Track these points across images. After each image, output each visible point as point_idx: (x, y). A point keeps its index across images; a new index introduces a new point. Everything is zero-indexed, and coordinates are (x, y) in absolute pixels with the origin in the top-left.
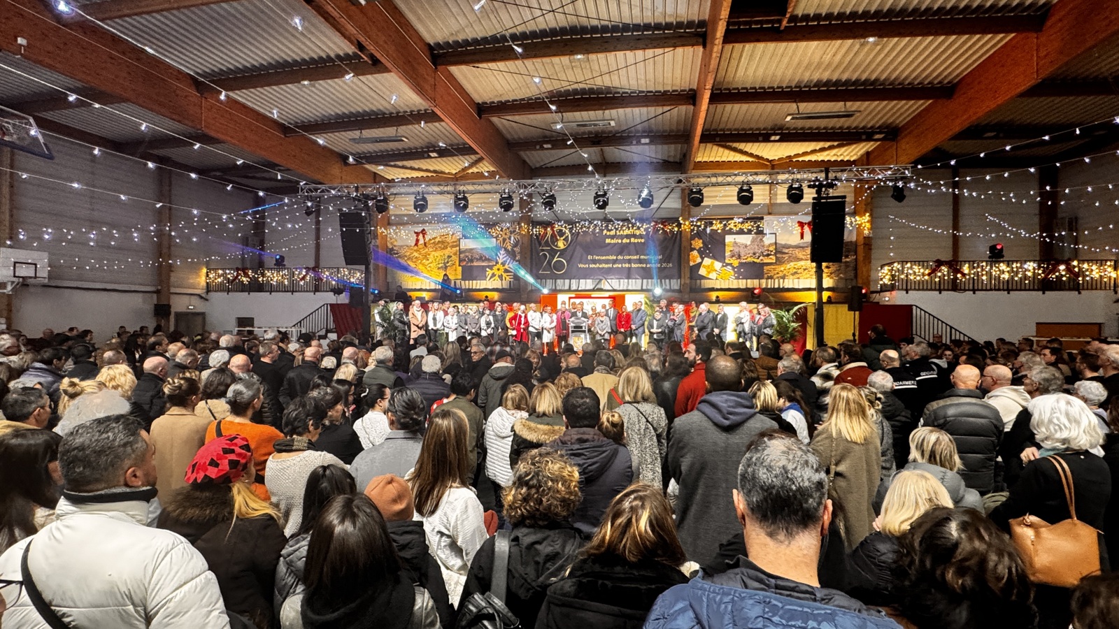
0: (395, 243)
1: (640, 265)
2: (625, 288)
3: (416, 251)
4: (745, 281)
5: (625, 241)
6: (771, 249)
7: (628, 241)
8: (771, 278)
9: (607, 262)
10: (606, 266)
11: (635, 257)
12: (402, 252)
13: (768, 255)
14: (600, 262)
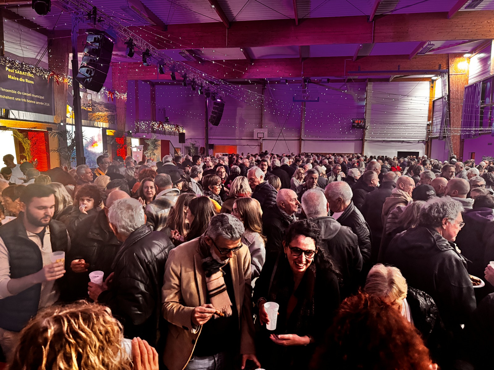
1: (32, 102)
6: (90, 103)
8: (91, 120)
9: (10, 95)
10: (10, 98)
11: (29, 95)
13: (89, 106)
14: (5, 94)
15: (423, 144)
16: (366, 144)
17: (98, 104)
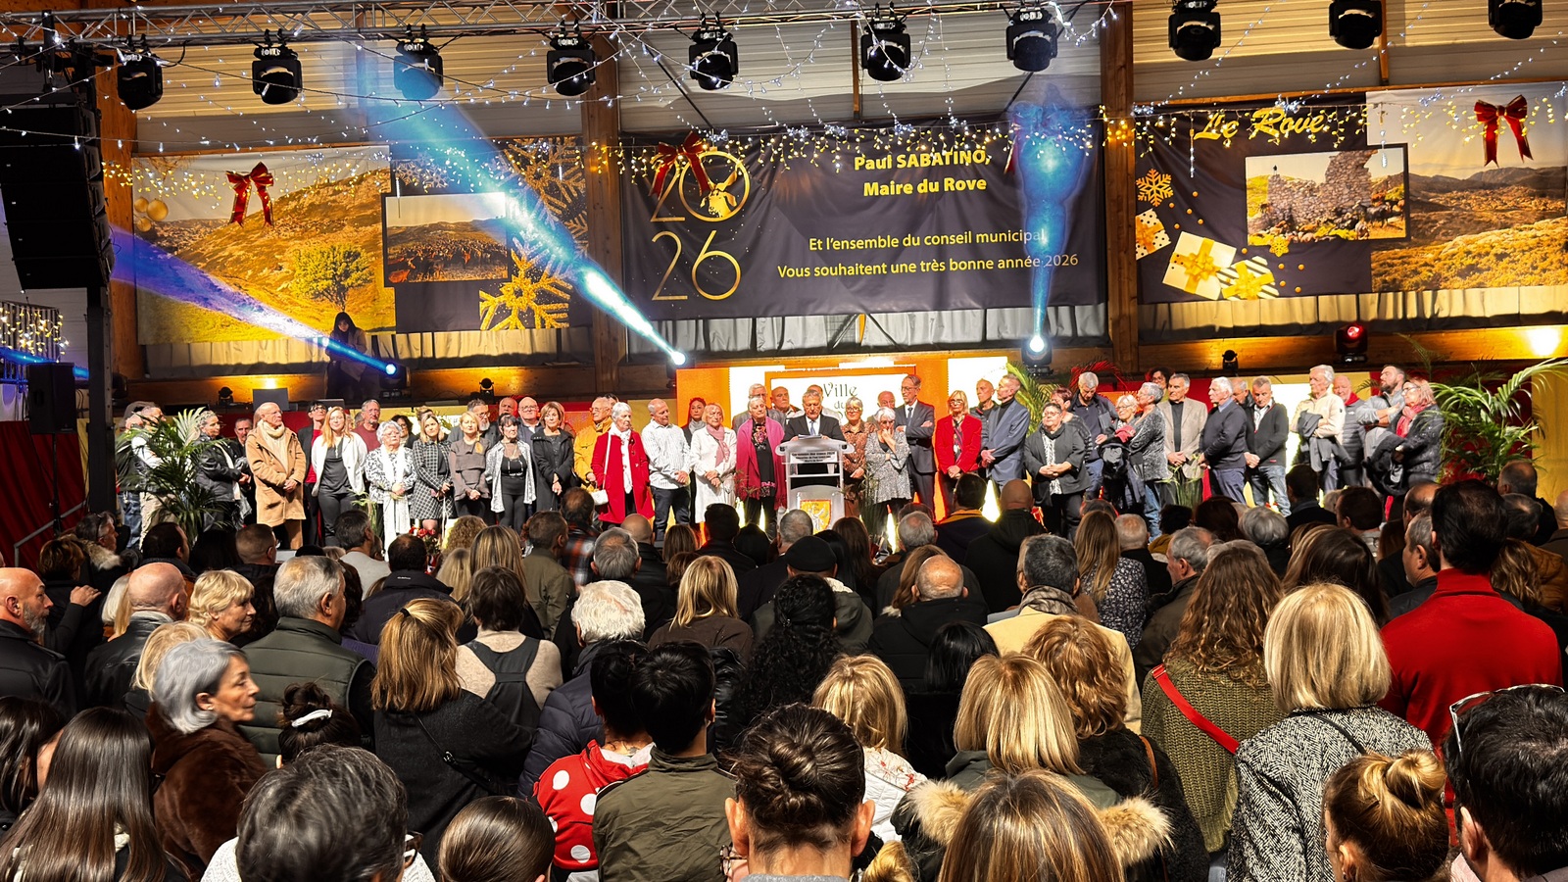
0: (162, 216)
1: (976, 265)
2: (930, 340)
3: (236, 239)
4: (1310, 300)
5: (924, 187)
6: (1391, 195)
7: (935, 188)
8: (1394, 287)
9: (869, 256)
10: (869, 270)
11: (959, 239)
12: (188, 242)
13: (1382, 216)
14: (848, 257)
17: (1473, 185)
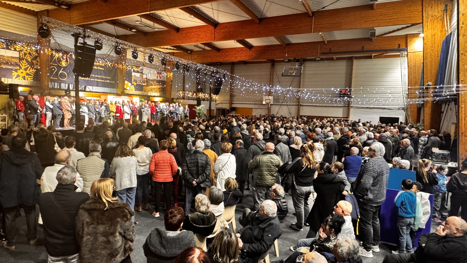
1: (102, 81)
6: (145, 80)
7: (97, 68)
8: (145, 91)
10: (87, 79)
11: (100, 76)
15: (403, 111)
16: (352, 110)
17: (152, 80)
